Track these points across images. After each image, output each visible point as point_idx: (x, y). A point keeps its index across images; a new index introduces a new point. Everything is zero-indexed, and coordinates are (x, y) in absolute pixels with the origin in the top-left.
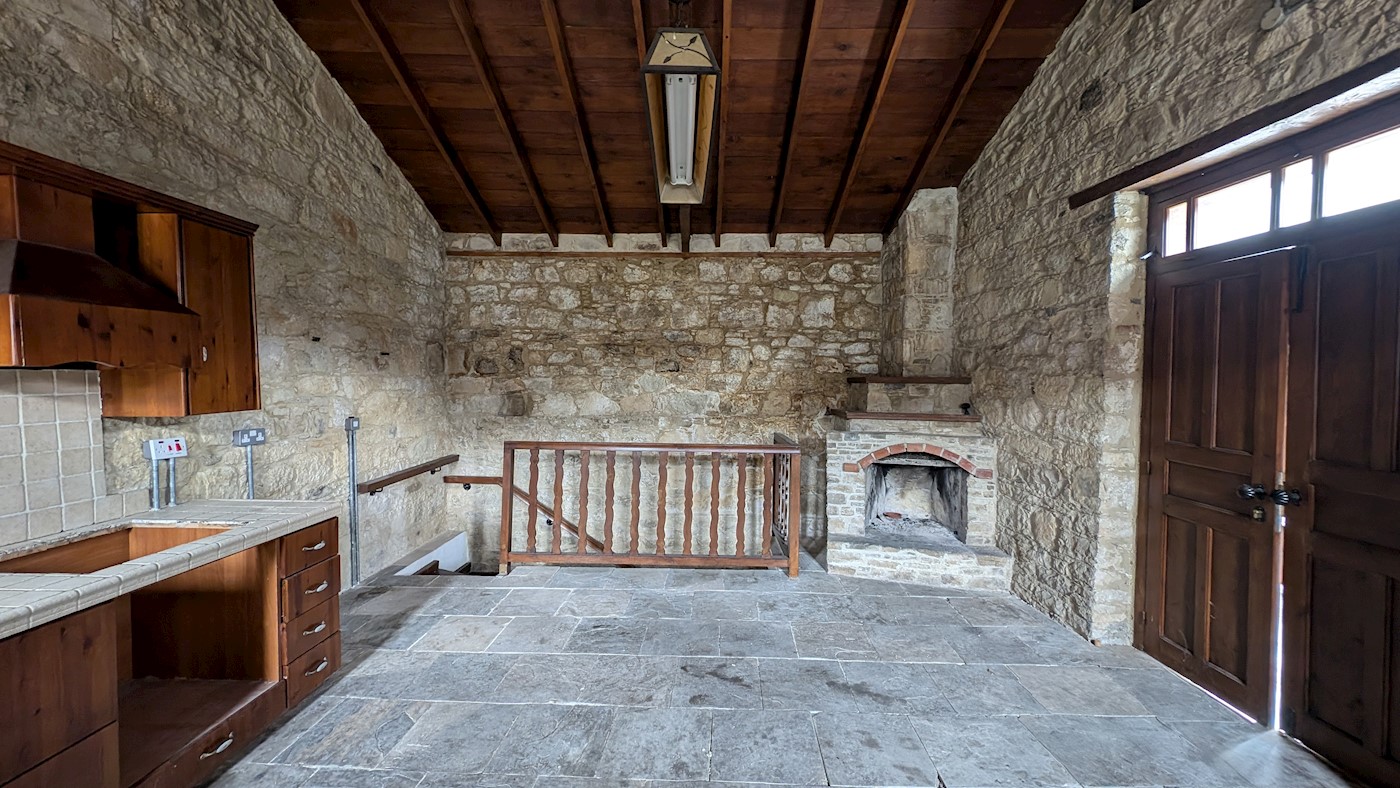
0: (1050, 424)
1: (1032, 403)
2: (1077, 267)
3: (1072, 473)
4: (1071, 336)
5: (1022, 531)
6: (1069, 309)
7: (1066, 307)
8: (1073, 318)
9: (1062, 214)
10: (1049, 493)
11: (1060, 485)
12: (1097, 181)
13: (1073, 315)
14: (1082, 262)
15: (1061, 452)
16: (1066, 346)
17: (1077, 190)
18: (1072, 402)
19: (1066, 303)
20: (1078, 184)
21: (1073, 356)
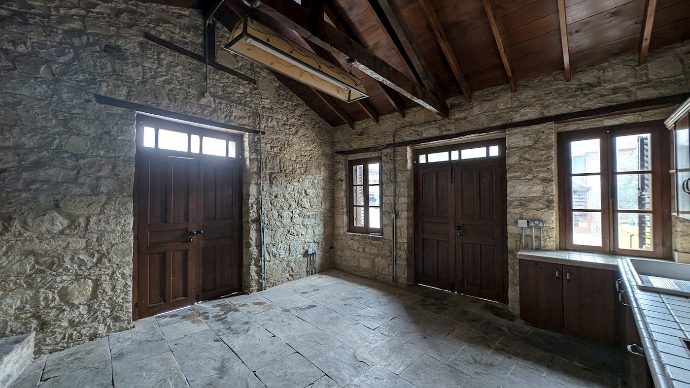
0: (83, 225)
1: (56, 214)
2: (106, 137)
3: (107, 250)
4: (101, 174)
5: (47, 306)
6: (99, 158)
7: (97, 156)
8: (104, 164)
9: (88, 101)
10: (83, 268)
11: (95, 260)
12: (122, 98)
13: (103, 162)
14: (111, 136)
15: (95, 240)
16: (98, 179)
17: (102, 93)
18: (105, 211)
19: (95, 154)
20: (104, 90)
21: (104, 185)
